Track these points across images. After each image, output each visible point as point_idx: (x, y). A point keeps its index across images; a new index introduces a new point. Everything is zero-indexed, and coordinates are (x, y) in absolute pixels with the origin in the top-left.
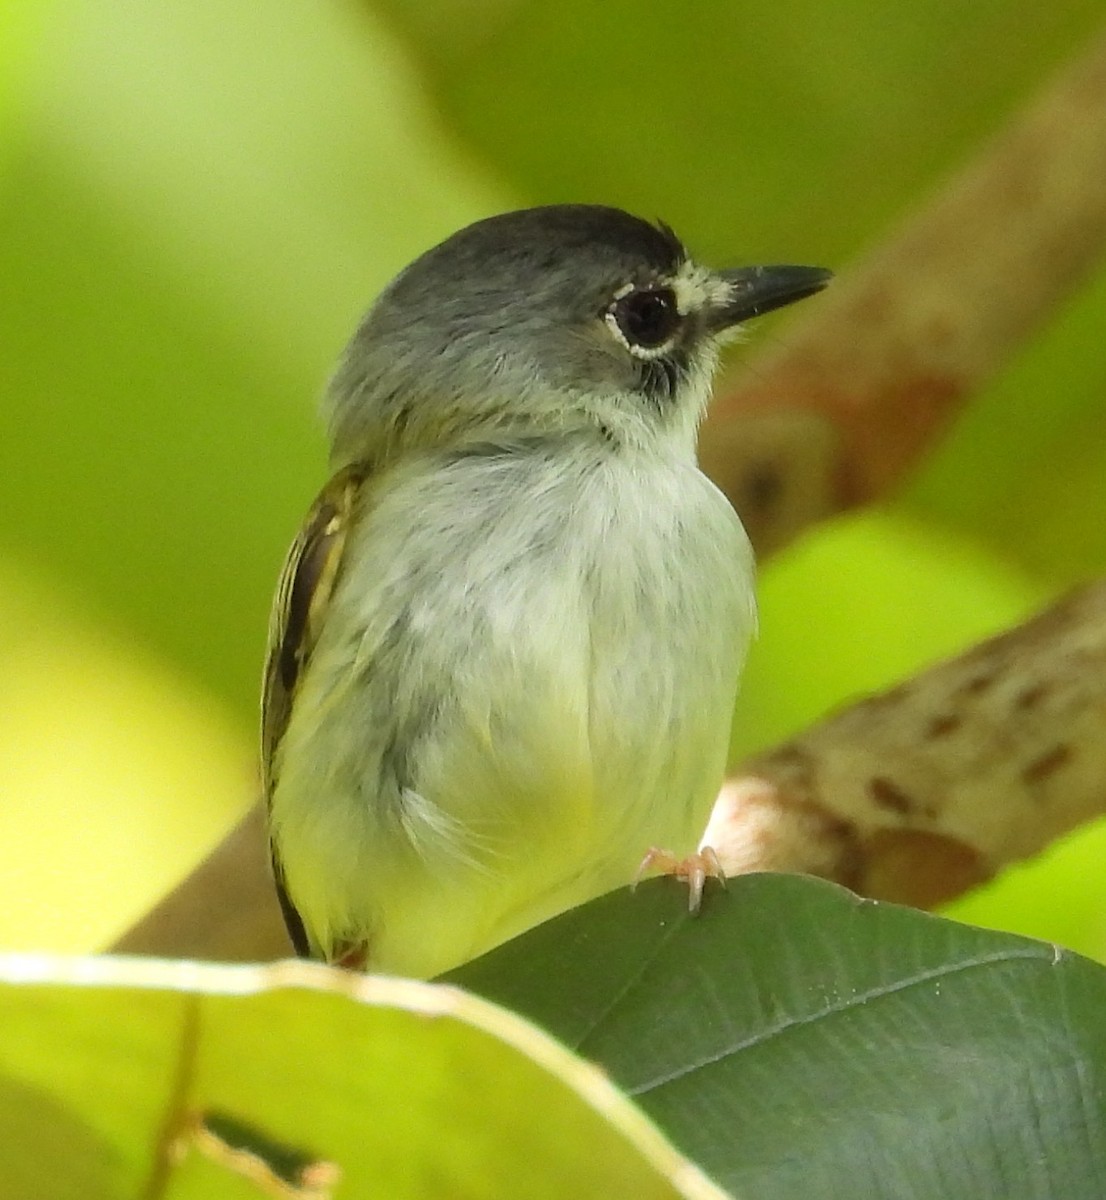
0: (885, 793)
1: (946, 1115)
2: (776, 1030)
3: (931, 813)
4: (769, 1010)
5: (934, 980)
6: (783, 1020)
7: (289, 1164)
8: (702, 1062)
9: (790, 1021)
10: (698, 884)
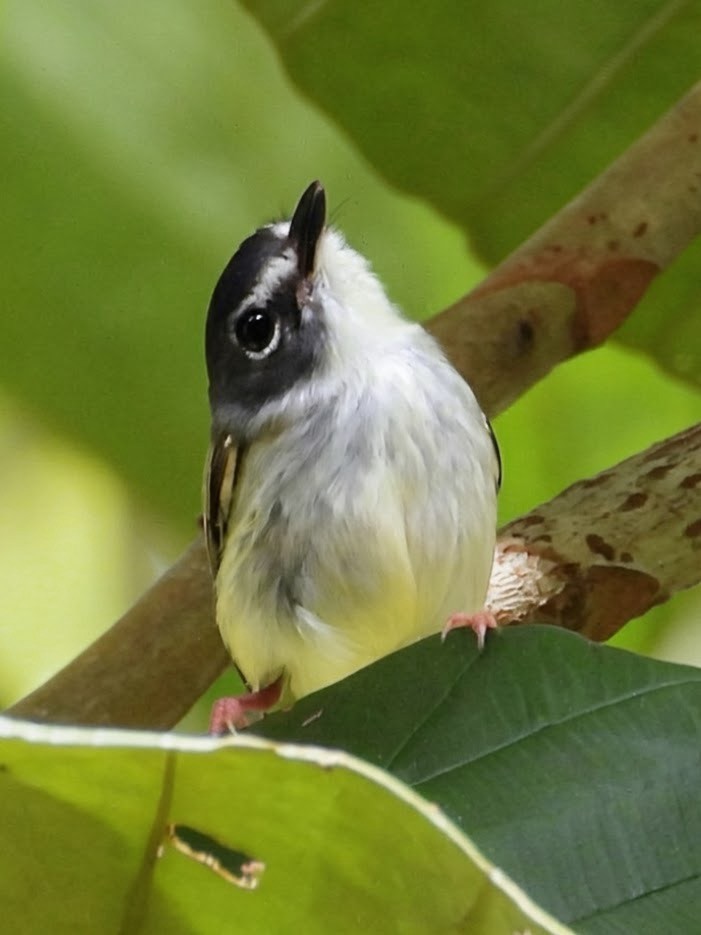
0: (595, 544)
1: (648, 785)
2: (536, 730)
3: (626, 558)
4: (531, 716)
5: (639, 696)
6: (542, 723)
7: (234, 860)
8: (489, 750)
9: (546, 724)
10: (482, 631)
